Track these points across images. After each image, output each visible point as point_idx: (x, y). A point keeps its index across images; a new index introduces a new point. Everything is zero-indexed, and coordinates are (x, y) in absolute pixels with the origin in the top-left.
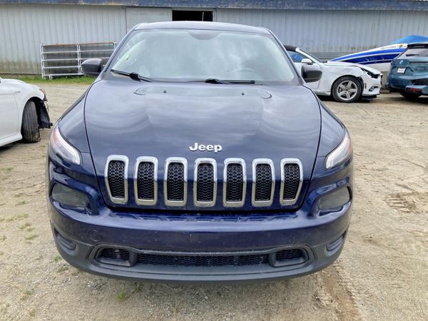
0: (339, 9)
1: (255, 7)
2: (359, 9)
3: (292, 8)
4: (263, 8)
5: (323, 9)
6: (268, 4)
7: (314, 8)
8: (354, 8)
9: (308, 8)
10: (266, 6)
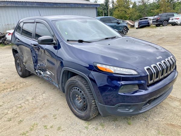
0: (50, 6)
1: (13, 5)
2: (57, 6)
3: (30, 6)
4: (17, 5)
5: (44, 6)
6: (19, 4)
7: (40, 6)
8: (55, 6)
9: (37, 6)
10: (18, 5)
